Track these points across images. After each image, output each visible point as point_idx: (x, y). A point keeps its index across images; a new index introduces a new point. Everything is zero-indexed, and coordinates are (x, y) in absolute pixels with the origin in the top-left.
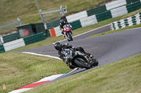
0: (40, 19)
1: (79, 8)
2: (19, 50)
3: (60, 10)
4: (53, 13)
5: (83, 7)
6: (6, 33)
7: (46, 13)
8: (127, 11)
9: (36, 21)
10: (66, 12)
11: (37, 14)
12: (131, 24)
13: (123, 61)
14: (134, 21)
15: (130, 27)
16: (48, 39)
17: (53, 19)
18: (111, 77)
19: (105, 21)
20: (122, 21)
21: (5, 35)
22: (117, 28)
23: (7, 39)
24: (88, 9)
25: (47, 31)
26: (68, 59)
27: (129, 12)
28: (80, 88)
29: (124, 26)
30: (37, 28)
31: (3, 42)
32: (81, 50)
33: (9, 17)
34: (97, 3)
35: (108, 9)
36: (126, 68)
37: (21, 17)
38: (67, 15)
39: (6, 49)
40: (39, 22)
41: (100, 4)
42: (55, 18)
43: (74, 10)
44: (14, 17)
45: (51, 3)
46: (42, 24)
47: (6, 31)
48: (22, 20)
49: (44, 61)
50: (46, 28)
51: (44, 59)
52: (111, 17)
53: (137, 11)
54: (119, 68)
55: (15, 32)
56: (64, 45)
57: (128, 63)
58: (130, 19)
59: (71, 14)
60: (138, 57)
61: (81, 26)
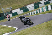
0: (2, 11)
1: (17, 7)
3: (10, 8)
4: (7, 9)
5: (18, 7)
7: (4, 9)
8: (34, 9)
10: (12, 9)
11: (1, 10)
12: (36, 13)
13: (33, 27)
14: (37, 12)
15: (35, 15)
16: (5, 19)
17: (7, 12)
18: (29, 33)
19: (26, 12)
20: (33, 12)
22: (31, 15)
24: (20, 8)
26: (24, 22)
27: (35, 9)
29: (33, 14)
30: (1, 15)
32: (28, 18)
34: (23, 6)
35: (27, 8)
36: (34, 30)
38: (12, 10)
40: (2, 13)
41: (24, 6)
42: (8, 11)
43: (15, 8)
45: (6, 6)
46: (3, 13)
49: (4, 28)
50: (4, 15)
51: (4, 27)
52: (29, 11)
53: (38, 9)
54: (32, 30)
56: (22, 17)
57: (35, 28)
58: (35, 12)
59: (14, 9)
60: (38, 25)
61: (17, 14)
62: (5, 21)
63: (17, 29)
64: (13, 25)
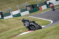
0: (35, 2)
2: (27, 15)
4: (41, 0)
6: (22, 8)
9: (34, 3)
16: (39, 11)
17: (41, 3)
21: (21, 9)
23: (22, 11)
25: (38, 8)
26: (27, 26)
28: (53, 32)
30: (34, 6)
31: (20, 12)
33: (23, 2)
37: (28, 2)
39: (22, 15)
40: (35, 4)
44: (25, 2)
46: (37, 5)
47: (21, 8)
48: (28, 3)
50: (38, 6)
55: (25, 8)
62: (38, 13)
63: (52, 22)
64: (48, 18)
